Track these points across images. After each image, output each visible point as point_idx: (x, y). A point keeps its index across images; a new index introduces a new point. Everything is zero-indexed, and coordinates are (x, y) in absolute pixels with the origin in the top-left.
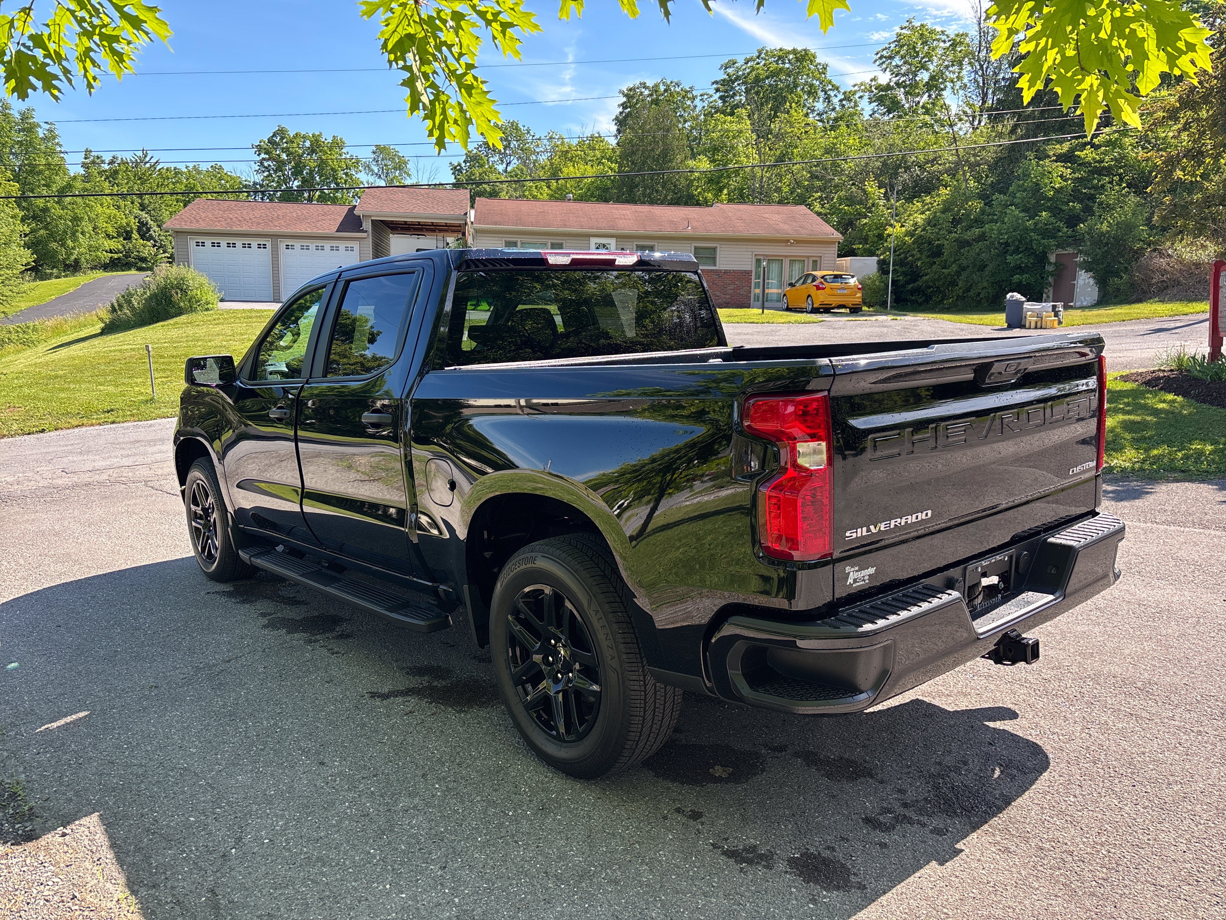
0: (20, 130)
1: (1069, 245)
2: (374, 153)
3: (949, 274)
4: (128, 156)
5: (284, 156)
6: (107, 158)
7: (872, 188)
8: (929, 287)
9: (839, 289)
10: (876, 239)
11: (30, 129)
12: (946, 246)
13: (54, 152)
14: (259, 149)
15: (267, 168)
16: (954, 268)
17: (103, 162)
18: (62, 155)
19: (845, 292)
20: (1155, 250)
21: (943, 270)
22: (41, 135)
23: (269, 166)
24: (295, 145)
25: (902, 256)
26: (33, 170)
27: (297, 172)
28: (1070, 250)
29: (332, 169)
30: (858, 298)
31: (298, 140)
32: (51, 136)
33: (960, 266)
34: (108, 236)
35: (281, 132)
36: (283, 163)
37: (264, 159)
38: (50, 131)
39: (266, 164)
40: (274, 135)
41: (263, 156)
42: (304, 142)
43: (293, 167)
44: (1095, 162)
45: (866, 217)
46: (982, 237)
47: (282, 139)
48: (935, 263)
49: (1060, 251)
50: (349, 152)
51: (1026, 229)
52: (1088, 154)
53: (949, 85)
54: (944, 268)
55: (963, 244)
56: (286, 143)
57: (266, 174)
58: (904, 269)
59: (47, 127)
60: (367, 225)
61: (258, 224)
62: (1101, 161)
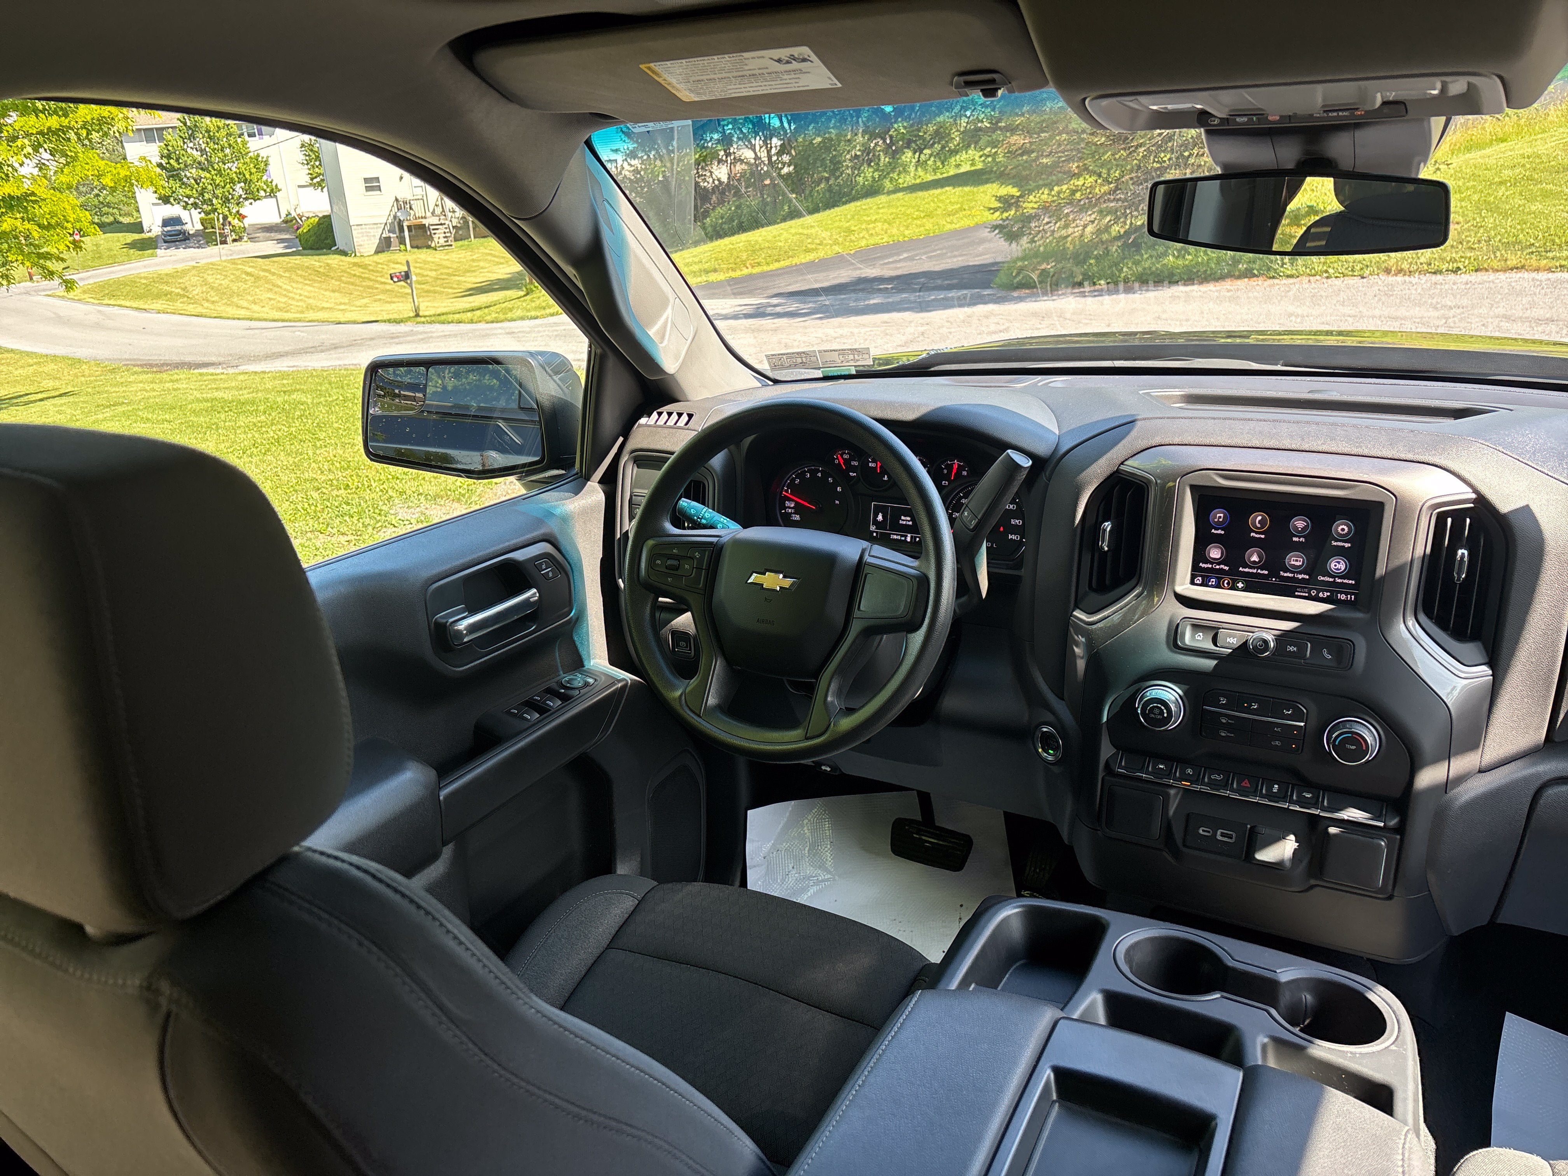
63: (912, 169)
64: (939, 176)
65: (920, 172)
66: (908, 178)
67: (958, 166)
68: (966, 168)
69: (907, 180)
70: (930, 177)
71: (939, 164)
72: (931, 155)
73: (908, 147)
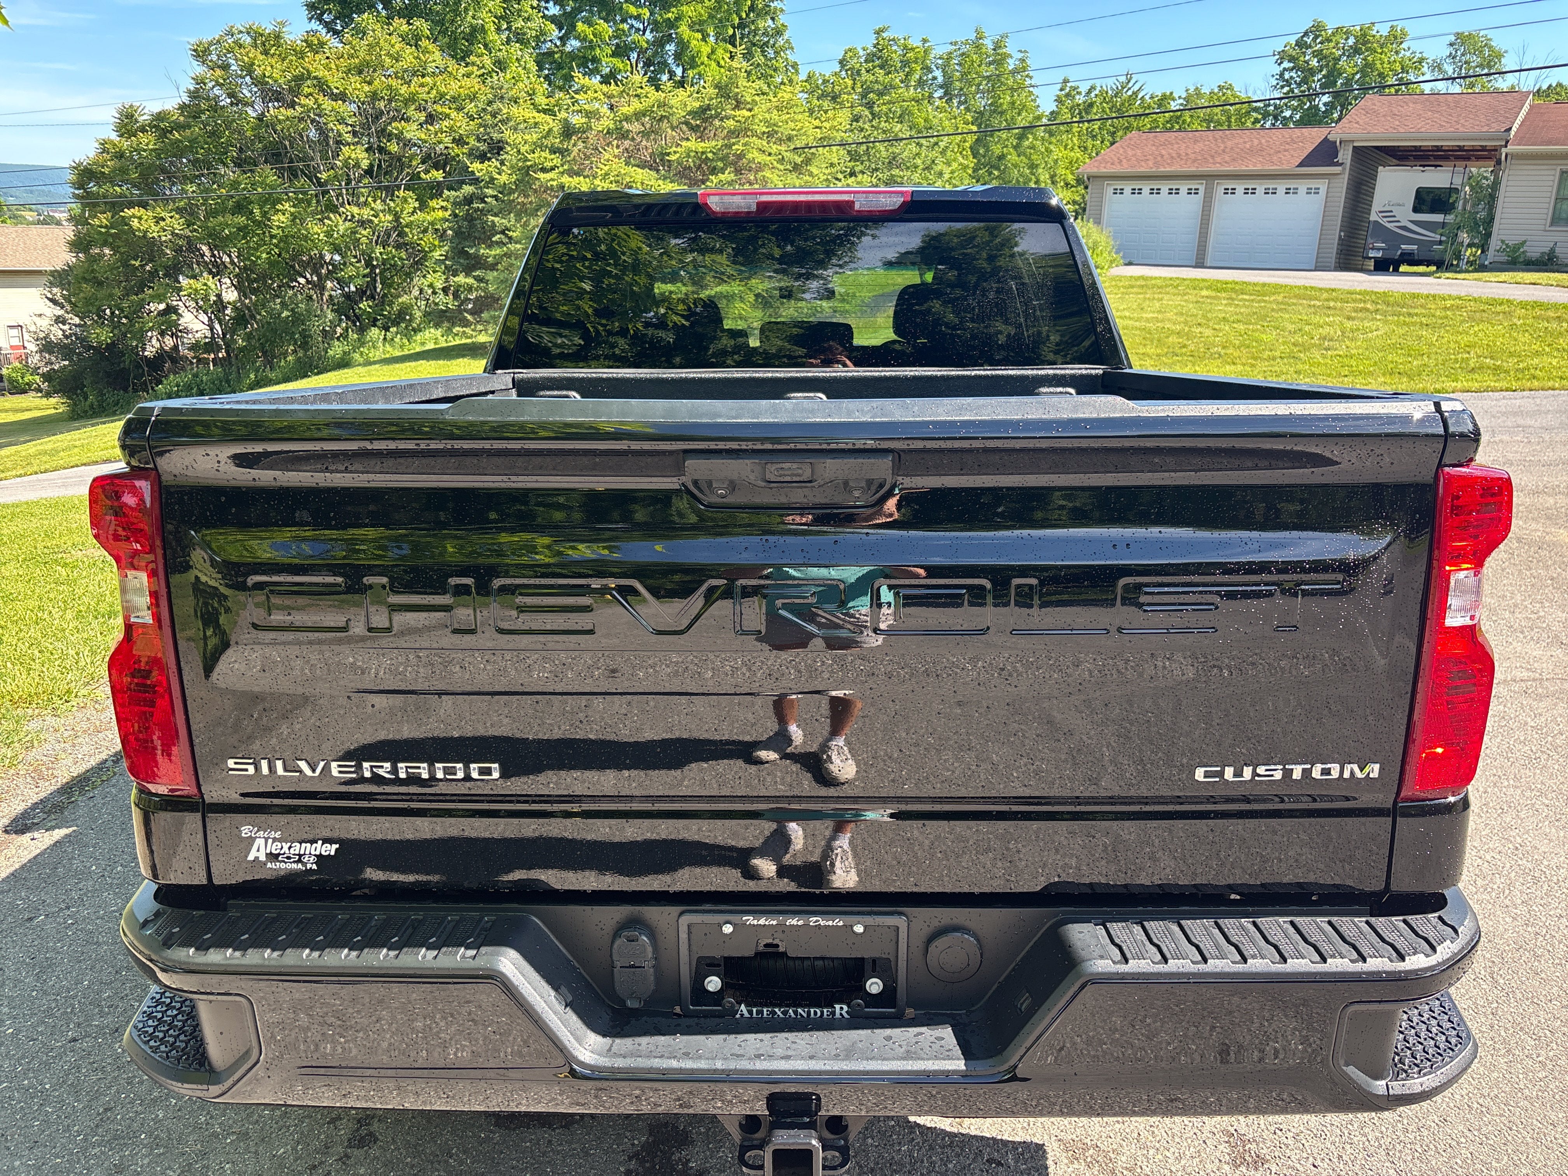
0: (990, 63)
2: (1451, 45)
4: (1110, 84)
5: (1314, 63)
6: (1084, 88)
11: (999, 61)
13: (1021, 87)
14: (1282, 56)
15: (1288, 83)
17: (1079, 93)
18: (1031, 89)
22: (1010, 68)
23: (1291, 78)
24: (1332, 44)
26: (996, 109)
27: (1329, 82)
29: (1381, 75)
31: (1338, 37)
32: (1022, 68)
34: (1067, 184)
35: (1317, 29)
36: (1312, 72)
37: (1285, 69)
38: (1022, 60)
39: (1287, 76)
40: (1306, 34)
41: (1286, 64)
42: (1346, 39)
43: (1324, 77)
47: (1315, 39)
50: (1412, 47)
56: (1321, 43)
57: (1286, 89)
59: (1020, 55)
60: (1345, 156)
61: (1194, 161)
63: (380, 344)
64: (406, 352)
65: (388, 348)
66: (378, 353)
67: (423, 344)
68: (430, 346)
69: (376, 355)
70: (397, 353)
71: (405, 341)
72: (397, 333)
73: (375, 325)
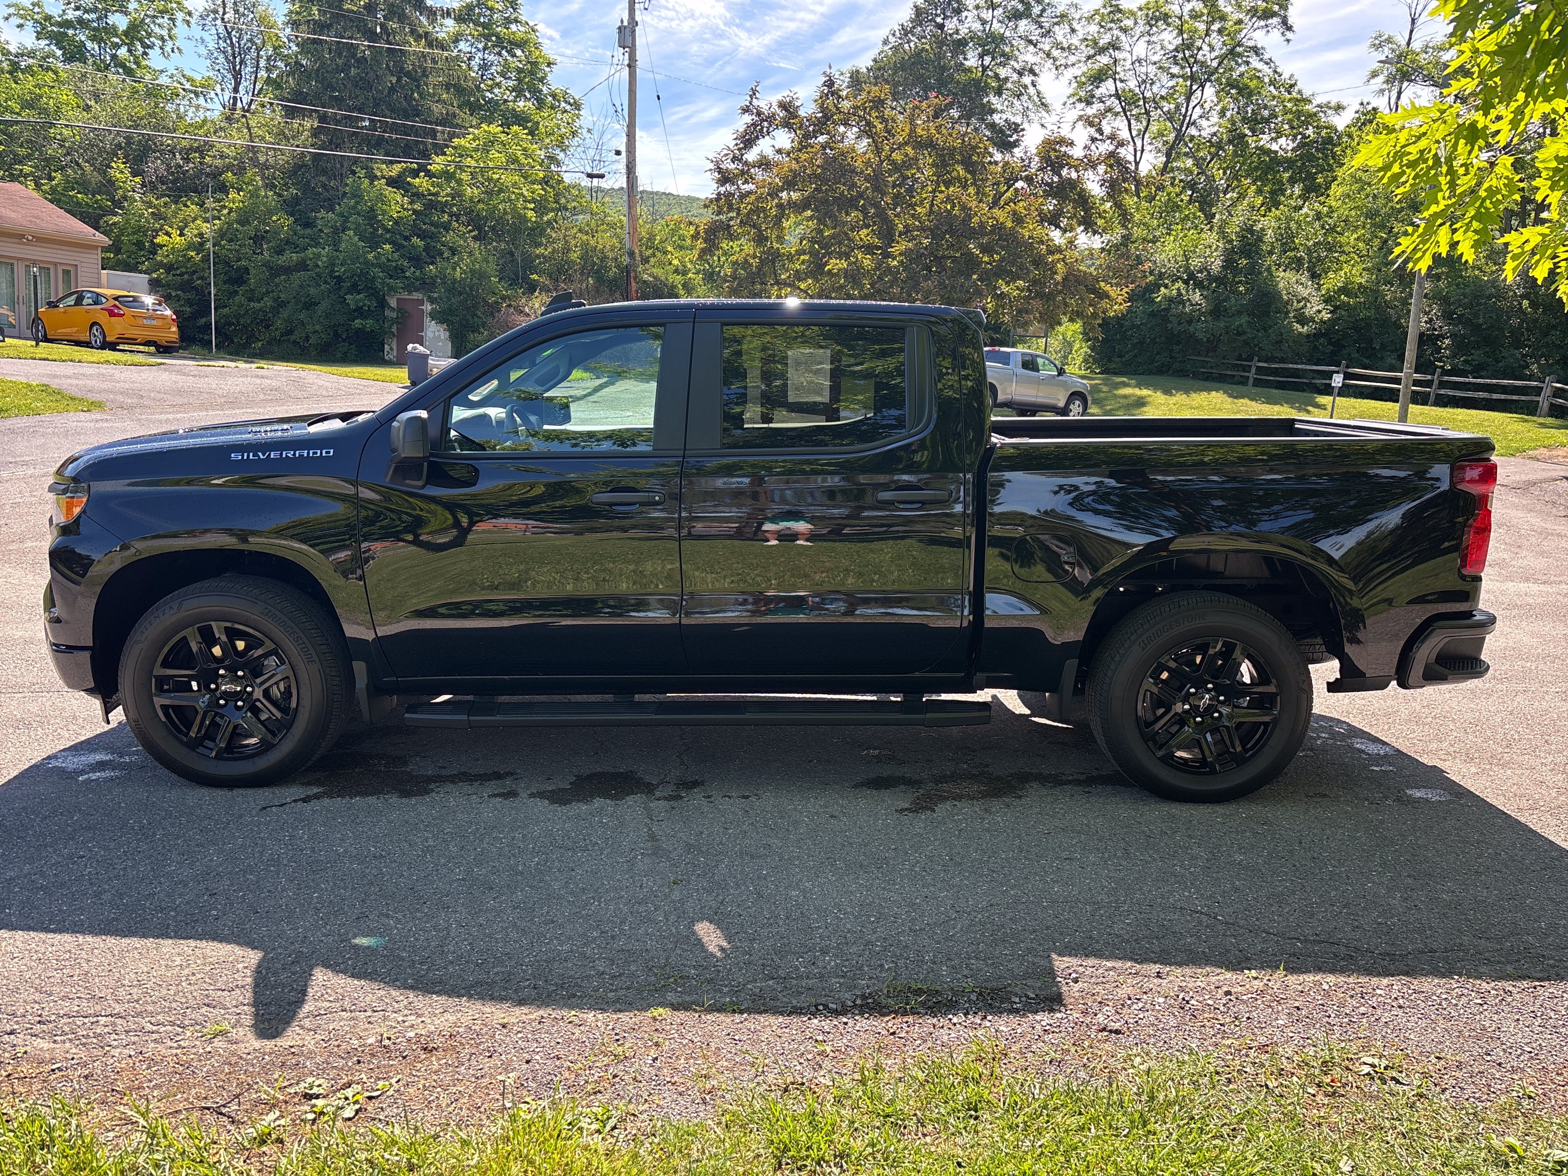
1: (416, 290)
3: (260, 310)
7: (120, 171)
8: (230, 324)
9: (145, 318)
10: (134, 248)
12: (252, 271)
16: (268, 302)
19: (154, 322)
20: (509, 306)
21: (252, 304)
25: (186, 277)
28: (416, 296)
30: (174, 332)
33: (275, 300)
44: (430, 195)
45: (116, 214)
46: (302, 266)
48: (236, 292)
49: (405, 296)
51: (367, 262)
52: (421, 182)
53: (158, 43)
54: (251, 300)
55: (275, 271)
58: (189, 295)
62: (436, 194)
